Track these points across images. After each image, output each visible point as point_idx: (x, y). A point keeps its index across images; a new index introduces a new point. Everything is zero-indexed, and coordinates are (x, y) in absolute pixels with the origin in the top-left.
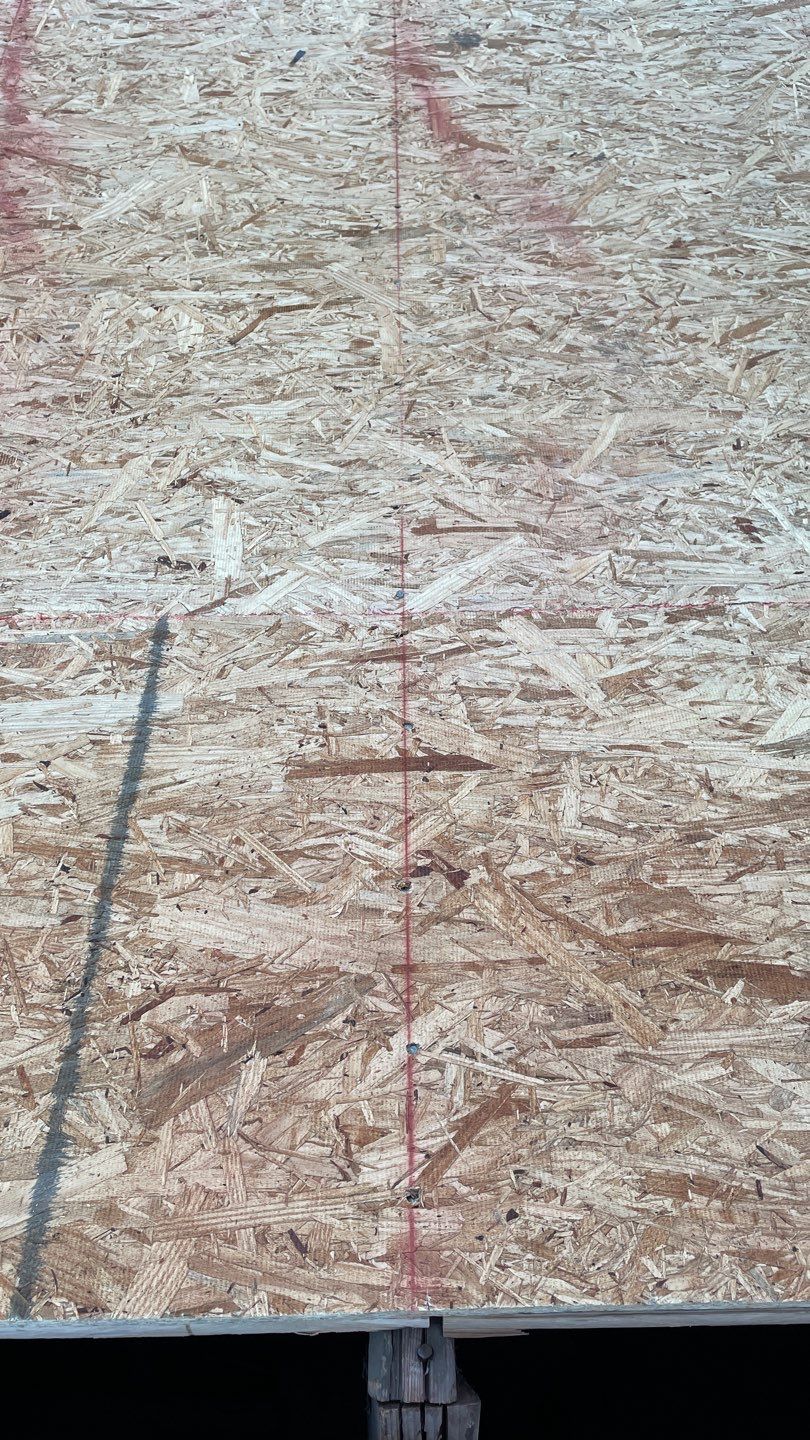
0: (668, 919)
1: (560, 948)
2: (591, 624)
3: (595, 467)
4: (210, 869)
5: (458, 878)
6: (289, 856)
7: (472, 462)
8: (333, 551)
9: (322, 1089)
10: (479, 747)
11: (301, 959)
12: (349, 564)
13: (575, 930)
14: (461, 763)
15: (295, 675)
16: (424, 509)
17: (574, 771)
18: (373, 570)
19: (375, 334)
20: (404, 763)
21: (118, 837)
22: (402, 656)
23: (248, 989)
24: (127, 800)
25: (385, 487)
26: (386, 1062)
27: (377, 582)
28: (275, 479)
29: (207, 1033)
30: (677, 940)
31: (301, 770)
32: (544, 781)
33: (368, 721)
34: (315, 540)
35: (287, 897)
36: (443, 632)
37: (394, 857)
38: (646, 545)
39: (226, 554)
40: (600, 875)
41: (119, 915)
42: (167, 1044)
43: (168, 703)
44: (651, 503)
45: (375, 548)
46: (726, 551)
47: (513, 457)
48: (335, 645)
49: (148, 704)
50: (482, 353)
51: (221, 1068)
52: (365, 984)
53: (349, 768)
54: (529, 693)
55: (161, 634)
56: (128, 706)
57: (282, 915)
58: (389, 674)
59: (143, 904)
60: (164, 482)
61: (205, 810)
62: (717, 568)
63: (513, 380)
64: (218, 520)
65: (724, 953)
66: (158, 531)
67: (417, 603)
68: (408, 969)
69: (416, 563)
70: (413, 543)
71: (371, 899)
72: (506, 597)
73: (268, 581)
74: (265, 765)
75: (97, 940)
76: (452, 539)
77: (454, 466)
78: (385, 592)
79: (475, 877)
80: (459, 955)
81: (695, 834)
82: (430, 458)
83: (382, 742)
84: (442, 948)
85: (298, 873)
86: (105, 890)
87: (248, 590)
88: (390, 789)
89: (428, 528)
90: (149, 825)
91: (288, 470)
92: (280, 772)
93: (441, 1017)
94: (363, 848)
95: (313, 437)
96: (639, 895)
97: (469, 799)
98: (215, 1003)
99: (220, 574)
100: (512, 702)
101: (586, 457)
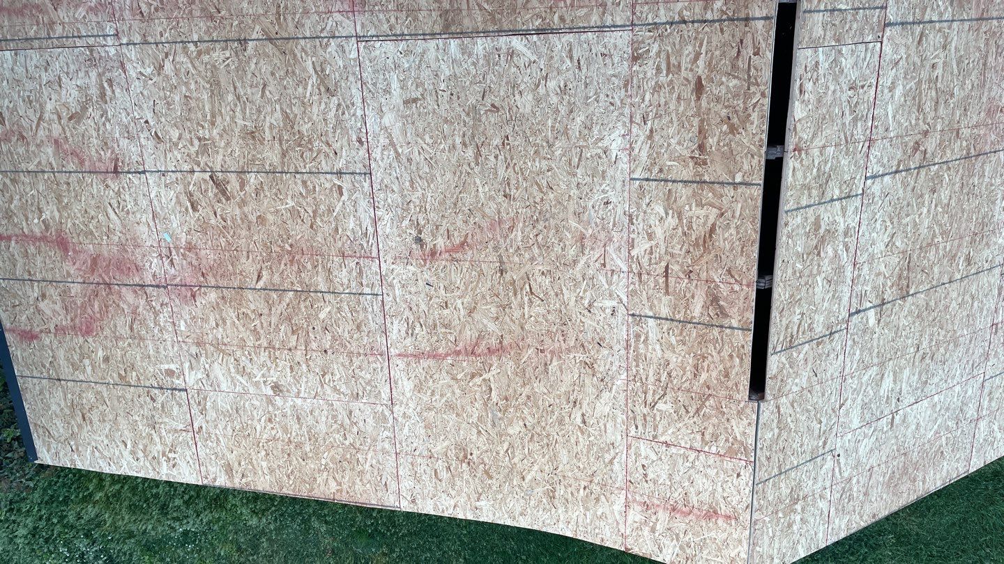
0: (701, 242)
1: (705, 259)
2: (633, 240)
3: (586, 229)
4: (687, 307)
5: (691, 272)
6: (685, 296)
7: (584, 254)
8: (610, 283)
9: (725, 294)
10: (663, 264)
11: (704, 296)
12: (614, 280)
13: (702, 256)
14: (667, 267)
15: (644, 293)
16: (597, 265)
17: (670, 250)
18: (615, 277)
19: (540, 270)
20: (667, 276)
21: (680, 321)
22: (640, 275)
23: (709, 303)
24: (672, 320)
25: (591, 272)
26: (722, 286)
27: (619, 276)
28: (588, 294)
29: (716, 309)
30: (705, 242)
31: (667, 293)
32: (672, 255)
33: (657, 283)
34: (607, 287)
35: (693, 297)
36: (634, 266)
37: (686, 281)
38: (611, 224)
39: (609, 304)
40: (691, 250)
41: (695, 321)
42: (717, 314)
43: (651, 314)
44: (598, 220)
45: (610, 276)
46: (613, 209)
47: (583, 246)
48: (637, 286)
49: (651, 317)
50: (546, 247)
51: (721, 307)
52: (709, 287)
53: (667, 286)
54: (651, 253)
55: (633, 315)
56: (651, 322)
57: (696, 298)
58: (645, 277)
59: (692, 318)
60: (589, 314)
61: (675, 309)
62: (618, 213)
63: (556, 242)
64: (600, 305)
65: (707, 235)
66: (603, 315)
67: (625, 269)
68: (707, 281)
69: (614, 268)
70: (608, 267)
71: (694, 285)
72: (624, 253)
73: (618, 296)
74: (665, 299)
75: (699, 324)
76: (607, 261)
77: (585, 258)
78: (622, 275)
79: (691, 268)
80: (705, 273)
81: (684, 234)
82: (582, 262)
83: (661, 280)
84: (704, 275)
85: (688, 295)
86: (690, 323)
87: (621, 300)
88: (672, 280)
89: (604, 265)
90: (677, 317)
91: (585, 291)
92: (668, 297)
93: (715, 277)
94: (684, 285)
95: (575, 285)
96: (696, 245)
97: (675, 268)
98: (711, 308)
99: (616, 305)
100: (653, 256)
101: (583, 230)
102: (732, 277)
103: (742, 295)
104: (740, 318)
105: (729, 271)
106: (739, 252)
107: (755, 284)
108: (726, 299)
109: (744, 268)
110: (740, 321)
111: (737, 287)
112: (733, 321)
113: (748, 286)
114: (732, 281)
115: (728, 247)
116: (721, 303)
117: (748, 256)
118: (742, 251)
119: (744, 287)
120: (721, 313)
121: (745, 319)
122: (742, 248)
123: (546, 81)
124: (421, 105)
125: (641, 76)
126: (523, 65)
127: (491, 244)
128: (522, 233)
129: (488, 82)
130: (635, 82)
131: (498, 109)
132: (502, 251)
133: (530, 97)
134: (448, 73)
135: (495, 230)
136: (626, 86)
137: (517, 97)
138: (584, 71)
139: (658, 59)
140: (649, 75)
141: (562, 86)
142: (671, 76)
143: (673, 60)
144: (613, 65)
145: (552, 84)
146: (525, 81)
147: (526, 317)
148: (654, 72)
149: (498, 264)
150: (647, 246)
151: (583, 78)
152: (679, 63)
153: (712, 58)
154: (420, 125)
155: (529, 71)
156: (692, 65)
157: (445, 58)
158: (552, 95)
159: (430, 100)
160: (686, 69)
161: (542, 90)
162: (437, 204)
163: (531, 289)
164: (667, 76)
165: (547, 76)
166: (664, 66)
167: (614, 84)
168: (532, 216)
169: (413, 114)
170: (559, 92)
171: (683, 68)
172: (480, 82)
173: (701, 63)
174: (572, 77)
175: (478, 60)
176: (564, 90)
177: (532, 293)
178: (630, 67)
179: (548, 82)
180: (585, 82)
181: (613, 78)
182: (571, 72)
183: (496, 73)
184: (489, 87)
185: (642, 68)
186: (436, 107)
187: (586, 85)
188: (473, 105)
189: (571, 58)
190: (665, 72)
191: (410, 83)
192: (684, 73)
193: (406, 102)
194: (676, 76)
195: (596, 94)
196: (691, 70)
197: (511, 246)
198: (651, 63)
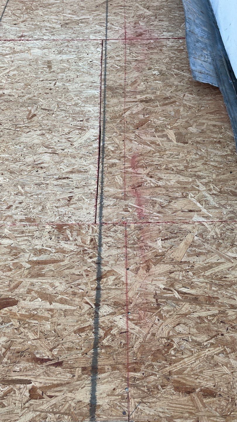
123: (50, 153)
125: (37, 234)
126: (70, 136)
130: (31, 228)
131: (31, 118)
133: (36, 141)
136: (28, 220)
137: (39, 132)
138: (55, 183)
139: (54, 251)
140: (37, 242)
141: (42, 165)
142: (28, 266)
143: (51, 267)
144: (57, 207)
145: (47, 158)
146: (53, 139)
148: (38, 247)
151: (48, 182)
152: (43, 275)
155: (64, 141)
158: (35, 157)
159: (49, 76)
160: (32, 284)
161: (41, 150)
164: (29, 262)
165: (56, 154)
166: (43, 257)
167: (34, 208)
170: (36, 163)
171: (34, 280)
174: (51, 172)
176: (38, 166)
178: (51, 223)
179: (49, 154)
180: (43, 184)
181: (40, 208)
182: (56, 172)
183: (65, 118)
184: (53, 114)
185: (46, 234)
186: (41, 79)
187: (39, 185)
188: (38, 102)
189: (72, 172)
190: (35, 259)
191: (65, 65)
192: (27, 282)
193: (49, 62)
194: (26, 272)
195: (26, 193)
198: (51, 243)
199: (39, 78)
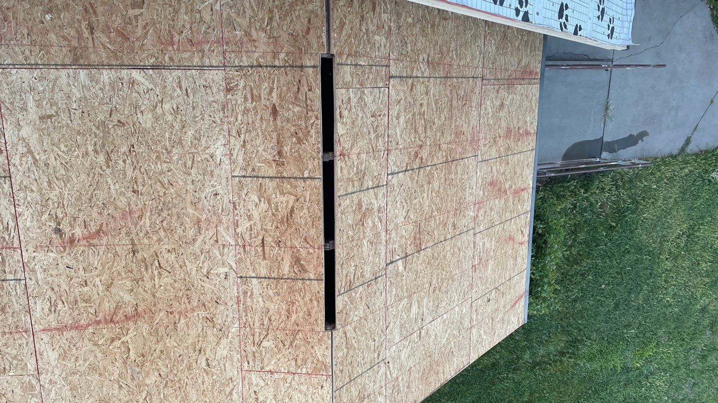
0: (285, 220)
1: (289, 232)
2: (237, 221)
3: (202, 215)
4: (279, 268)
5: (280, 241)
6: (277, 260)
7: (200, 234)
8: (222, 255)
9: (304, 256)
10: (260, 237)
11: (290, 258)
12: (225, 252)
13: (286, 230)
14: (263, 240)
15: (248, 260)
16: (212, 241)
17: (265, 227)
18: (226, 249)
19: (166, 249)
20: (263, 246)
21: (275, 279)
22: (244, 246)
23: (293, 263)
24: (269, 278)
25: (207, 247)
26: (301, 250)
27: (229, 249)
28: (206, 264)
29: (298, 267)
30: (288, 220)
31: (264, 258)
32: (266, 231)
33: (256, 251)
34: (220, 257)
35: (282, 260)
36: (239, 240)
37: (277, 248)
38: (220, 210)
39: (223, 270)
40: (279, 226)
41: (285, 277)
42: (300, 271)
43: (254, 275)
44: (210, 208)
45: (222, 249)
46: (221, 199)
47: (199, 228)
48: (242, 255)
49: (254, 277)
50: (170, 230)
51: (302, 265)
52: (293, 252)
53: (264, 253)
54: (251, 230)
55: (241, 277)
56: (254, 281)
57: (285, 260)
58: (247, 248)
59: (283, 275)
60: (208, 280)
61: (271, 269)
62: (225, 202)
63: (178, 226)
64: (216, 272)
65: (289, 215)
66: (219, 280)
67: (233, 243)
68: (291, 247)
69: (225, 243)
70: (220, 242)
71: (283, 251)
72: (231, 231)
73: (229, 264)
74: (263, 263)
75: (288, 279)
76: (219, 238)
77: (202, 237)
78: (231, 248)
79: (279, 239)
80: (289, 242)
81: (273, 215)
82: (200, 240)
83: (260, 249)
84: (289, 244)
85: (279, 259)
86: (282, 279)
87: (231, 266)
88: (267, 249)
89: (217, 241)
90: (273, 275)
91: (203, 262)
92: (265, 261)
93: (297, 244)
94: (276, 251)
95: (195, 258)
96: (282, 222)
97: (269, 240)
98: (295, 266)
99: (228, 270)
100: (253, 232)
101: (199, 216)
102: (308, 243)
103: (316, 255)
104: (315, 272)
105: (305, 239)
106: (311, 225)
107: (323, 247)
108: (305, 260)
109: (315, 236)
110: (315, 274)
111: (311, 251)
112: (311, 275)
113: (319, 249)
114: (308, 246)
115: (303, 222)
116: (302, 262)
117: (317, 228)
118: (313, 225)
119: (316, 250)
120: (303, 269)
121: (318, 272)
122: (313, 222)
123: (162, 104)
124: (55, 120)
125: (234, 102)
126: (142, 91)
127: (124, 231)
128: (150, 220)
129: (114, 103)
130: (229, 106)
131: (123, 124)
132: (133, 235)
133: (150, 116)
134: (78, 96)
135: (126, 219)
136: (223, 109)
137: (139, 115)
138: (191, 97)
139: (245, 91)
140: (239, 102)
141: (175, 108)
142: (254, 103)
143: (255, 92)
144: (213, 94)
145: (167, 106)
146: (145, 103)
147: (157, 287)
148: (243, 100)
149: (130, 246)
150: (248, 225)
151: (191, 102)
152: (260, 94)
153: (281, 91)
154: (56, 136)
155: (147, 96)
156: (269, 96)
157: (76, 84)
158: (167, 114)
159: (64, 117)
160: (265, 99)
161: (159, 111)
162: (73, 200)
163: (159, 264)
164: (252, 103)
165: (162, 100)
166: (249, 96)
167: (214, 107)
168: (157, 207)
169: (48, 127)
170: (173, 112)
171: (263, 98)
172: (107, 103)
173: (274, 94)
174: (182, 101)
175: (104, 86)
176: (176, 111)
177: (161, 267)
178: (226, 96)
179: (163, 105)
180: (193, 105)
181: (214, 104)
182: (181, 98)
183: (120, 97)
184: (115, 107)
185: (234, 97)
186: (69, 122)
187: (194, 108)
188: (102, 120)
189: (181, 88)
190: (250, 100)
191: (45, 103)
192: (263, 102)
193: (42, 118)
194: (258, 103)
195: (201, 114)
196: (268, 100)
197: (141, 231)
198: (240, 93)
199: (68, 124)
